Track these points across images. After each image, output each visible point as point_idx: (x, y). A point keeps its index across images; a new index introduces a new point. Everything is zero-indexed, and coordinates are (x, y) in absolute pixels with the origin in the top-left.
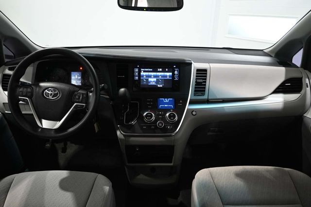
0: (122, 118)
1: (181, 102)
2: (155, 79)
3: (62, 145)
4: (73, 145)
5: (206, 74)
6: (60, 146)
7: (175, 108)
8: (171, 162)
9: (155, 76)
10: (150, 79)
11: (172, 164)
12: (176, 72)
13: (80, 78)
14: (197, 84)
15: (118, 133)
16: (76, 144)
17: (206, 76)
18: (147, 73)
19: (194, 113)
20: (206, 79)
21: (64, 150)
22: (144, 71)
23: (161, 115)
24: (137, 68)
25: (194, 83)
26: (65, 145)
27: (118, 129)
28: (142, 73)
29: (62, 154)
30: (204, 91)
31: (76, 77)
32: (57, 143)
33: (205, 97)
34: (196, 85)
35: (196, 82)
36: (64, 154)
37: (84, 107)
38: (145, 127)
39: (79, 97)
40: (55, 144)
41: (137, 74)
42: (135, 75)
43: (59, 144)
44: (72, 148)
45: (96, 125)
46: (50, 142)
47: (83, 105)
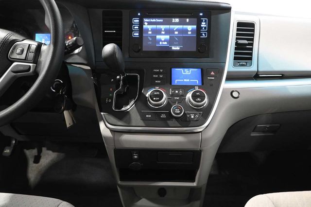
0: (110, 101)
1: (212, 73)
2: (168, 37)
3: (34, 152)
4: (50, 152)
5: (253, 30)
6: (31, 153)
7: (203, 84)
8: (193, 181)
9: (168, 32)
10: (158, 37)
11: (195, 184)
12: (203, 25)
14: (238, 46)
16: (54, 151)
17: (253, 35)
18: (154, 26)
19: (235, 94)
20: (252, 40)
21: (37, 160)
22: (150, 23)
23: (177, 95)
24: (137, 16)
25: (234, 46)
26: (40, 152)
27: (101, 118)
28: (146, 26)
29: (34, 164)
30: (251, 59)
32: (27, 149)
33: (253, 68)
34: (236, 49)
35: (237, 44)
36: (37, 165)
37: (31, 70)
38: (150, 116)
39: (22, 51)
40: (25, 150)
41: (137, 27)
42: (134, 29)
43: (30, 150)
44: (48, 157)
45: (66, 113)
46: (12, 146)
47: (30, 66)
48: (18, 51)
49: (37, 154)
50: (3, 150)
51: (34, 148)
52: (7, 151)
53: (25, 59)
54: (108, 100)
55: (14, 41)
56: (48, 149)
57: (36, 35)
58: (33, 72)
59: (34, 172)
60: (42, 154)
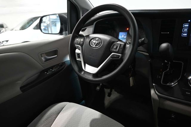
0: (160, 77)
3: (109, 90)
4: (116, 93)
6: (107, 91)
13: (125, 37)
15: (152, 92)
16: (118, 93)
21: (109, 95)
24: (187, 22)
26: (111, 91)
27: (153, 87)
29: (108, 97)
31: (123, 37)
32: (106, 88)
36: (109, 98)
37: (120, 57)
38: (189, 94)
39: (117, 47)
40: (105, 89)
41: (187, 30)
42: (184, 31)
43: (107, 89)
44: (115, 95)
45: (131, 79)
46: (100, 86)
47: (119, 55)
48: (115, 47)
49: (109, 92)
50: (96, 87)
51: (109, 89)
52: (98, 88)
53: (118, 52)
54: (159, 76)
55: (114, 42)
56: (115, 91)
57: (120, 33)
58: (120, 58)
59: (107, 101)
60: (112, 93)
